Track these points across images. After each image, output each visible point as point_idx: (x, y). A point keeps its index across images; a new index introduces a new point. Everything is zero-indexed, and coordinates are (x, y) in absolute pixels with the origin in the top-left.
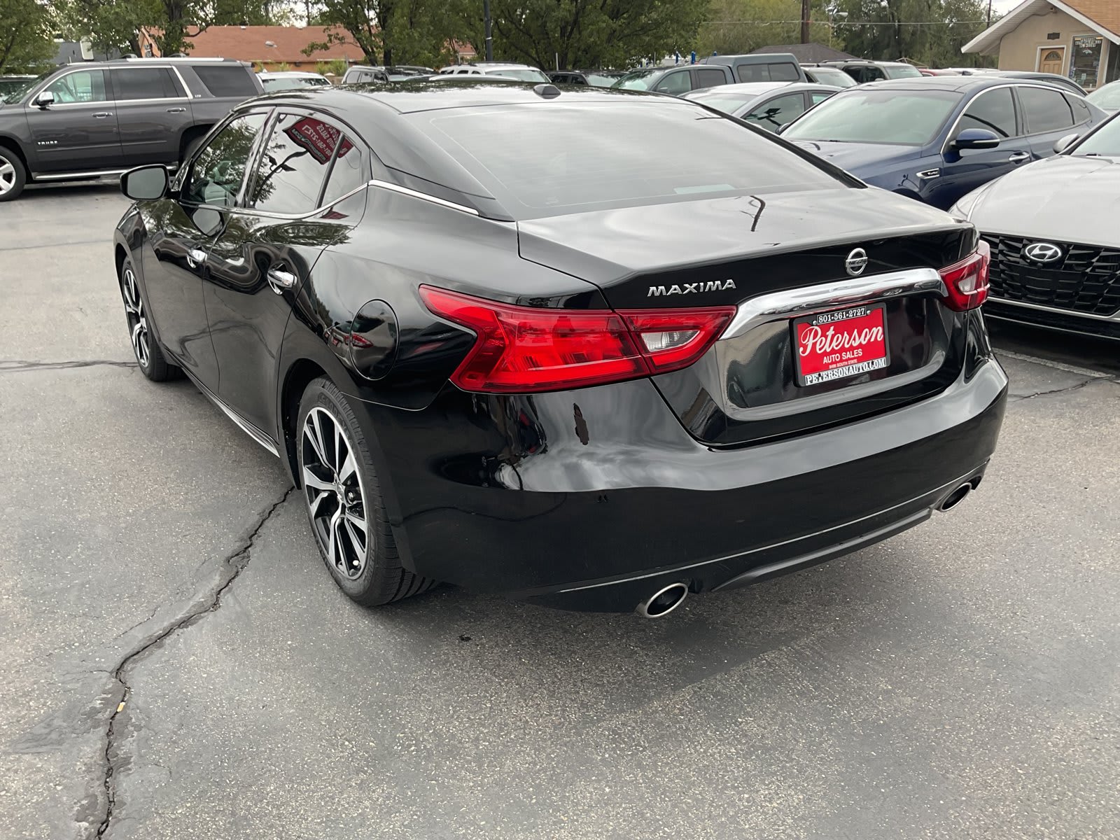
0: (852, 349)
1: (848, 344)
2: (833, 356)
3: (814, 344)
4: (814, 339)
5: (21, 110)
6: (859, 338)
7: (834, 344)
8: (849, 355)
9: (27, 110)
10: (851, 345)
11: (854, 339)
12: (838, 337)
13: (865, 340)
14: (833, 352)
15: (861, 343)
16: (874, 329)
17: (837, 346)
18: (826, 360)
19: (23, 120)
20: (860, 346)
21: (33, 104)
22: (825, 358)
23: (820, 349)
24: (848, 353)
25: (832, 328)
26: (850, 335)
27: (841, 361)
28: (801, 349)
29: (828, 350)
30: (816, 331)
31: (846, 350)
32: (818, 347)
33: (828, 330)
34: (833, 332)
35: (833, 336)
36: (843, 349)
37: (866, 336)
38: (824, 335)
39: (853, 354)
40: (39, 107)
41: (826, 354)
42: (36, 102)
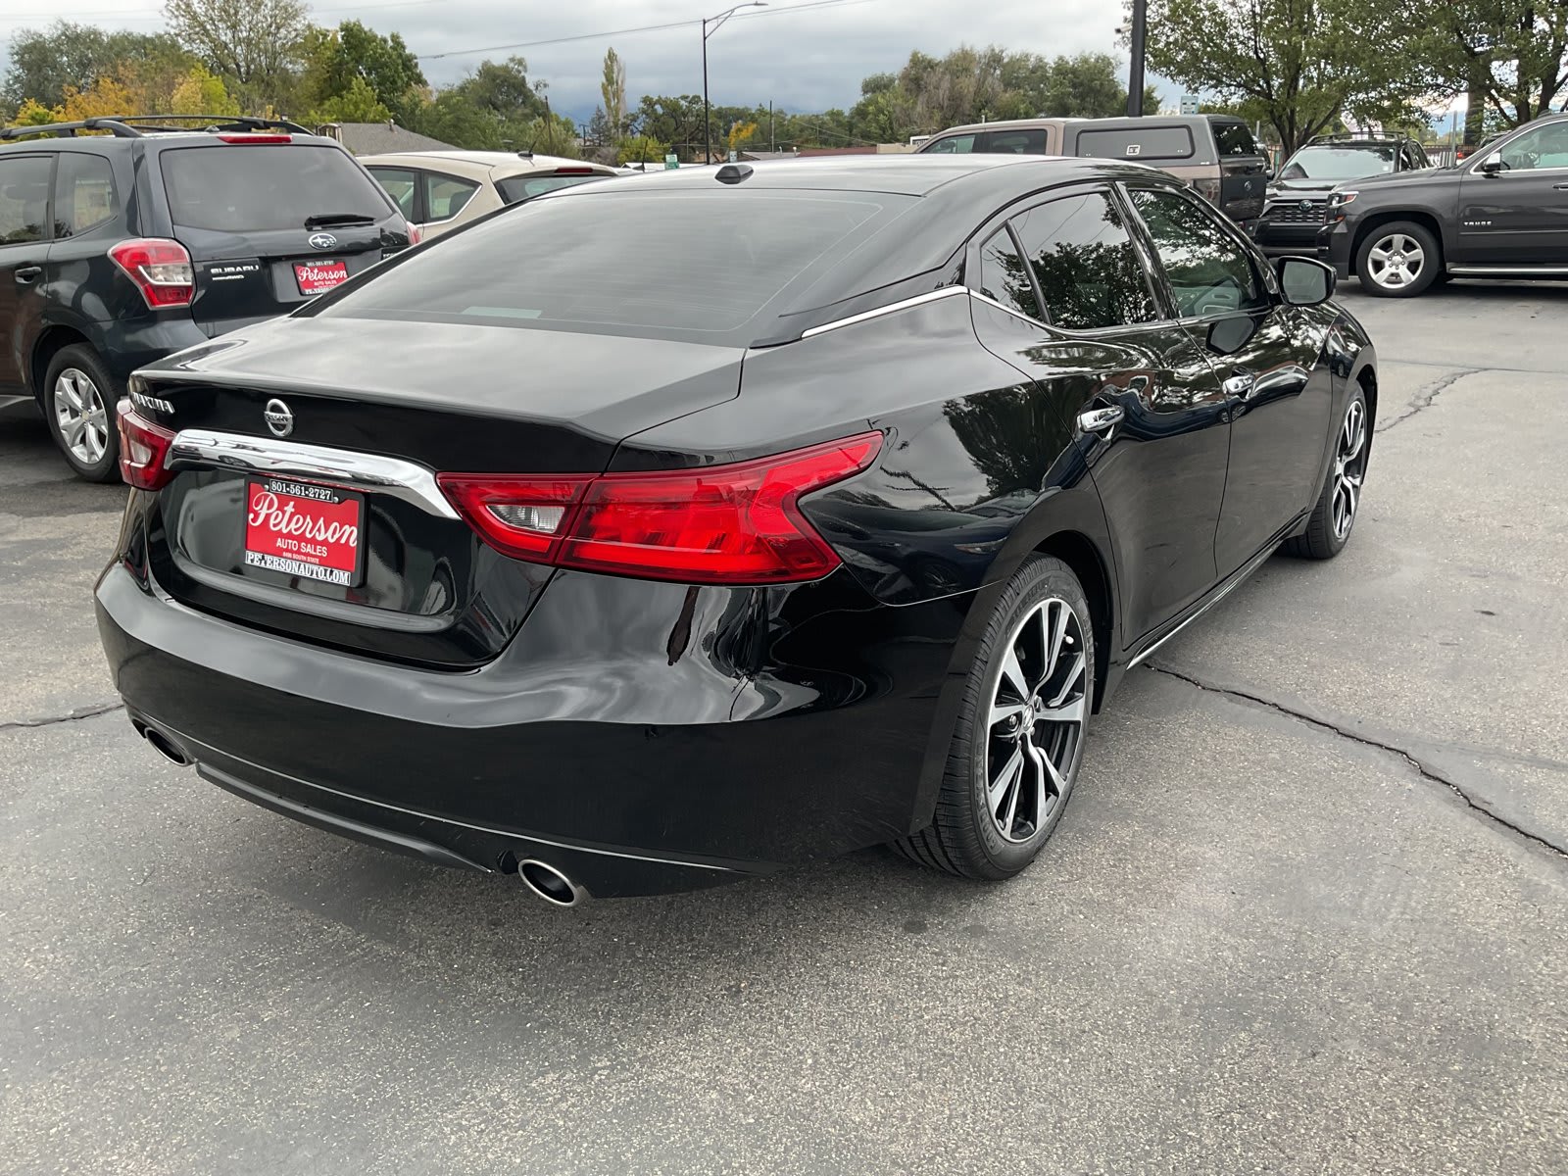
0: (313, 541)
1: (310, 533)
2: (290, 541)
3: (268, 516)
4: (269, 508)
5: (1457, 178)
6: (326, 532)
7: (293, 526)
8: (309, 549)
9: (1466, 178)
10: (314, 535)
11: (319, 530)
12: (298, 520)
13: (332, 537)
14: (289, 536)
15: (326, 539)
16: (347, 527)
17: (296, 530)
18: (279, 543)
19: (1453, 191)
20: (325, 543)
21: (1475, 171)
22: (279, 540)
23: (275, 526)
24: (309, 546)
25: (292, 503)
26: (315, 522)
27: (298, 552)
28: (251, 516)
29: (285, 531)
30: (272, 500)
31: (308, 541)
32: (272, 522)
33: (287, 505)
34: (293, 510)
35: (292, 515)
36: (301, 538)
37: (334, 533)
38: (281, 508)
39: (315, 551)
40: (1484, 173)
41: (280, 534)
42: (1481, 168)
